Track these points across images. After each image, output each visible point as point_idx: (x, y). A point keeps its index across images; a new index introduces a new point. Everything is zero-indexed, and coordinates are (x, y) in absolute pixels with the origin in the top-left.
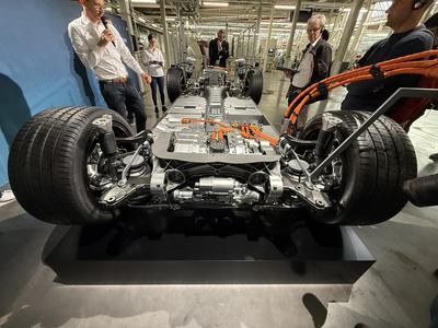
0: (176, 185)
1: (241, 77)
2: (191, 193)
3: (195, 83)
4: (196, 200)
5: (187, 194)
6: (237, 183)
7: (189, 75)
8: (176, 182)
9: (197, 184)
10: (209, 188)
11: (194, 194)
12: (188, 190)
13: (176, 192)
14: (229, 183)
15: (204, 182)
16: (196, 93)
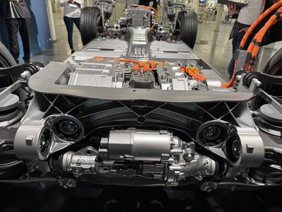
0: (67, 144)
1: (171, 17)
2: (93, 158)
3: (115, 24)
4: (102, 171)
5: (87, 160)
6: (176, 141)
7: (108, 15)
8: (67, 137)
9: (104, 141)
10: (127, 149)
11: (99, 160)
12: (89, 153)
13: (67, 157)
14: (161, 139)
15: (116, 138)
16: (115, 36)
